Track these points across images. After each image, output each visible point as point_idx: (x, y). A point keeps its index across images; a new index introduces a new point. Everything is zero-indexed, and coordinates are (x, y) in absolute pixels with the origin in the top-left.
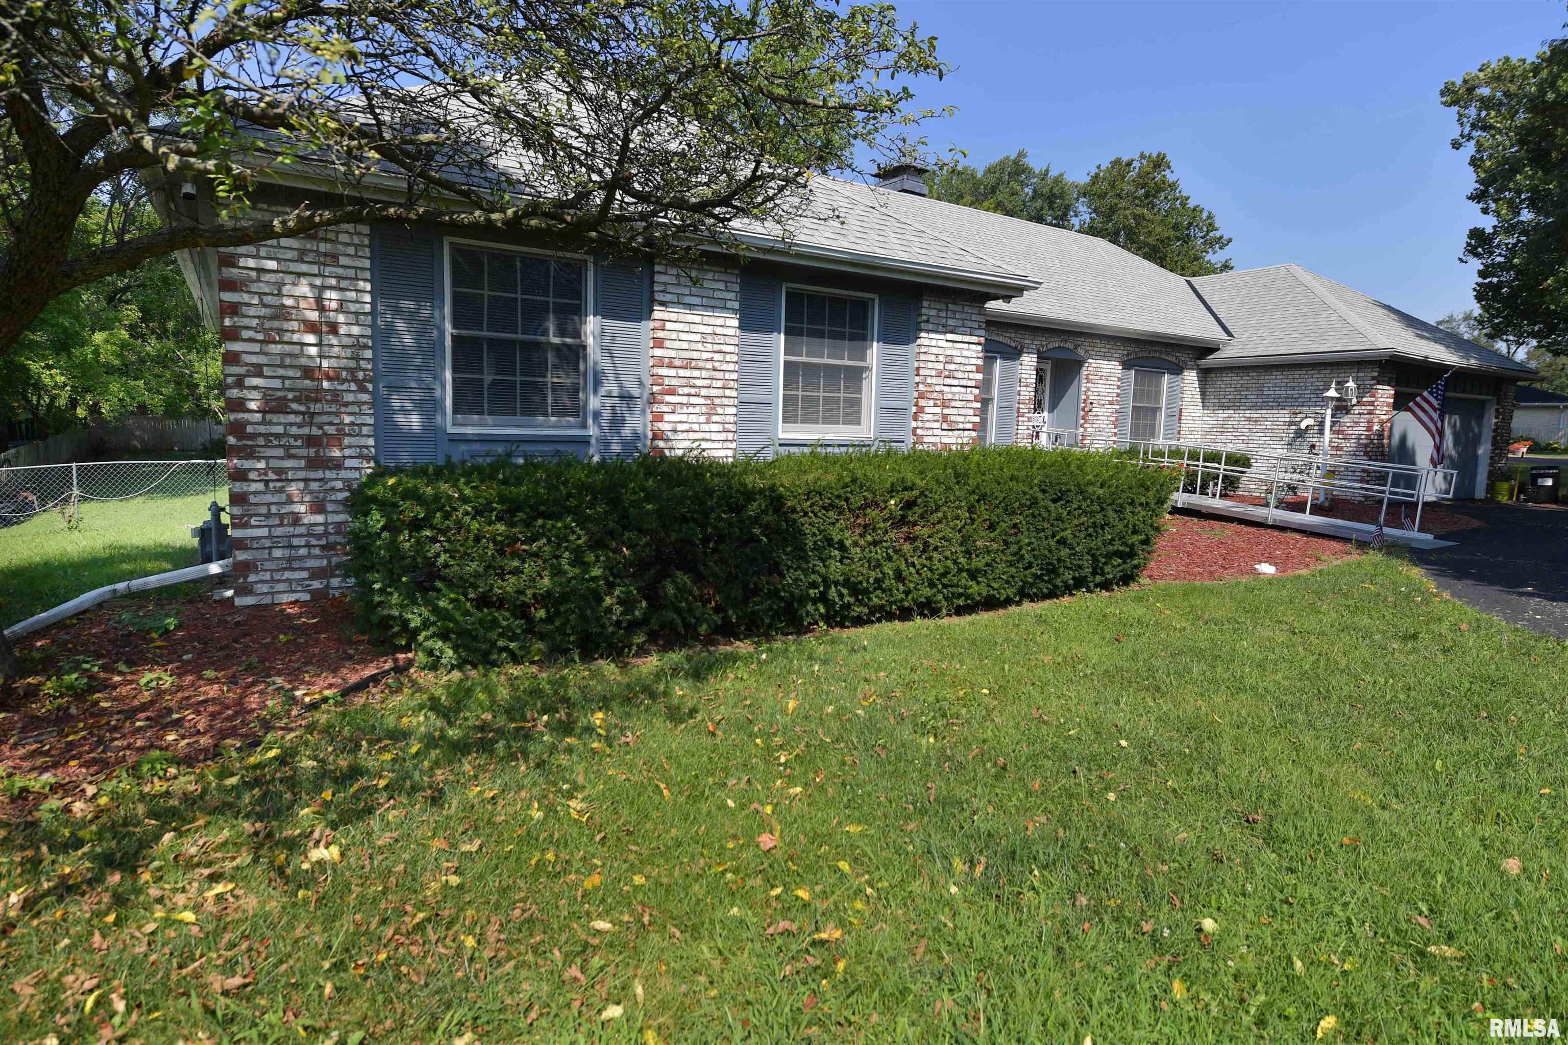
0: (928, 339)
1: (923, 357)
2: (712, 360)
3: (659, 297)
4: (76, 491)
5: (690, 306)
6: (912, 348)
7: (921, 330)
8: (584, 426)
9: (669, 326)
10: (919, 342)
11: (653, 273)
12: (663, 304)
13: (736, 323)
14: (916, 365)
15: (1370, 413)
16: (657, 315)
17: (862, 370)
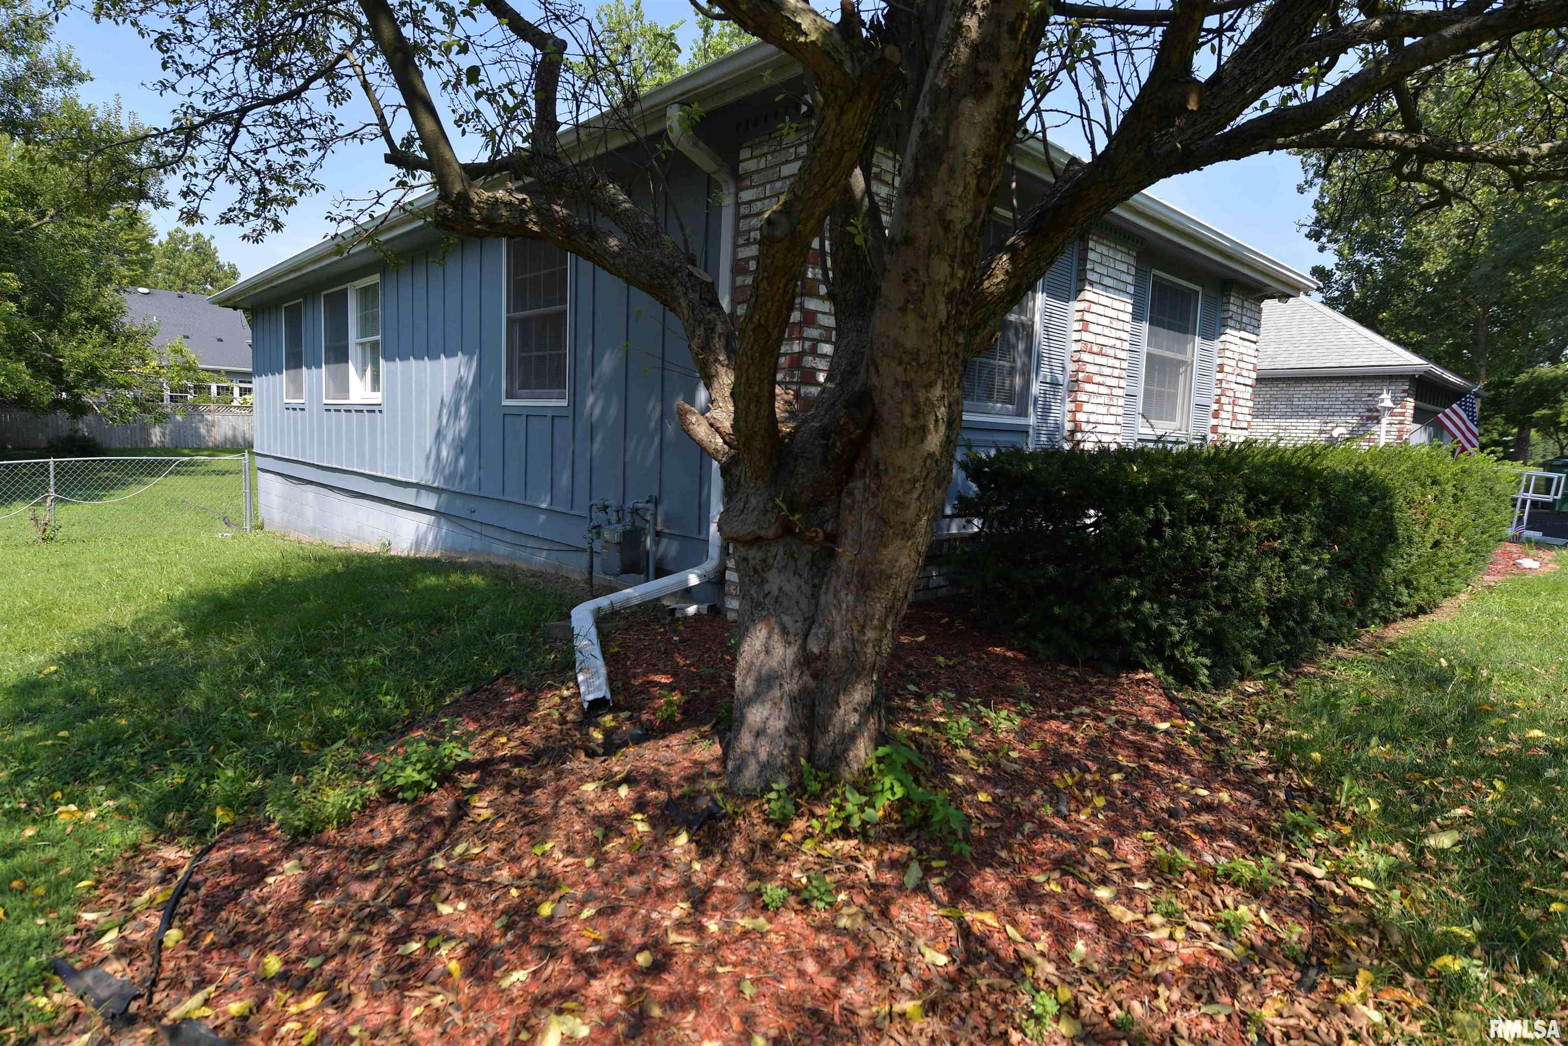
0: (1231, 336)
1: (1228, 354)
2: (1113, 347)
3: (1091, 276)
4: (52, 493)
5: (1106, 287)
6: (1217, 344)
7: (1226, 326)
8: (1025, 415)
9: (1094, 308)
10: (1223, 338)
11: (1086, 249)
12: (1091, 283)
13: (1129, 308)
14: (1219, 361)
15: (1401, 423)
16: (1088, 295)
17: (1184, 363)
